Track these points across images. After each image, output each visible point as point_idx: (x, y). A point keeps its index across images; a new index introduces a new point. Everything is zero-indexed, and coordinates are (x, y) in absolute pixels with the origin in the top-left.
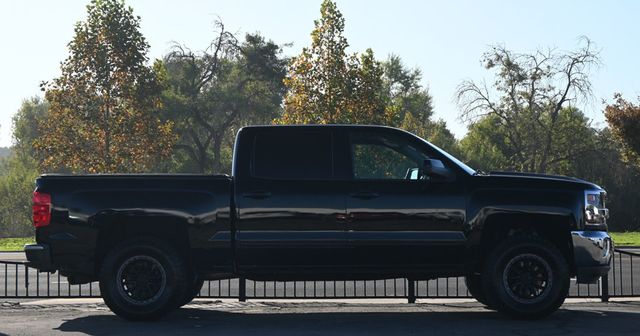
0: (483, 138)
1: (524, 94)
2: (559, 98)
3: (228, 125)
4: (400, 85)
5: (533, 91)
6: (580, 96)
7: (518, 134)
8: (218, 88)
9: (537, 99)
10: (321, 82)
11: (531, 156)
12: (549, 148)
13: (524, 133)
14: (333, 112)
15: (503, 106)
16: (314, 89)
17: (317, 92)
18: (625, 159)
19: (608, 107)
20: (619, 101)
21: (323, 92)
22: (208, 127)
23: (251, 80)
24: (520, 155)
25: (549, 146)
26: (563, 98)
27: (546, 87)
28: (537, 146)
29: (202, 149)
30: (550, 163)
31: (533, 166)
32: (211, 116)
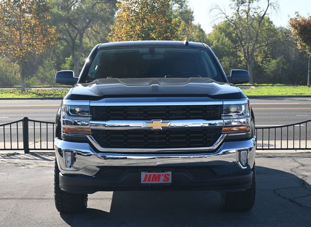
0: (221, 33)
1: (244, 11)
2: (263, 13)
3: (87, 27)
4: (178, 5)
5: (249, 9)
6: (274, 12)
7: (241, 33)
8: (81, 7)
9: (251, 14)
10: (136, 5)
11: (247, 44)
12: (257, 40)
13: (244, 32)
14: (143, 22)
15: (233, 17)
16: (133, 9)
17: (134, 11)
18: (300, 47)
19: (291, 19)
20: (298, 16)
21: (137, 11)
22: (76, 28)
23: (98, 3)
24: (241, 44)
25: (257, 39)
26: (265, 13)
27: (256, 7)
28: (251, 39)
29: (73, 40)
30: (257, 48)
31: (248, 49)
32: (77, 22)
